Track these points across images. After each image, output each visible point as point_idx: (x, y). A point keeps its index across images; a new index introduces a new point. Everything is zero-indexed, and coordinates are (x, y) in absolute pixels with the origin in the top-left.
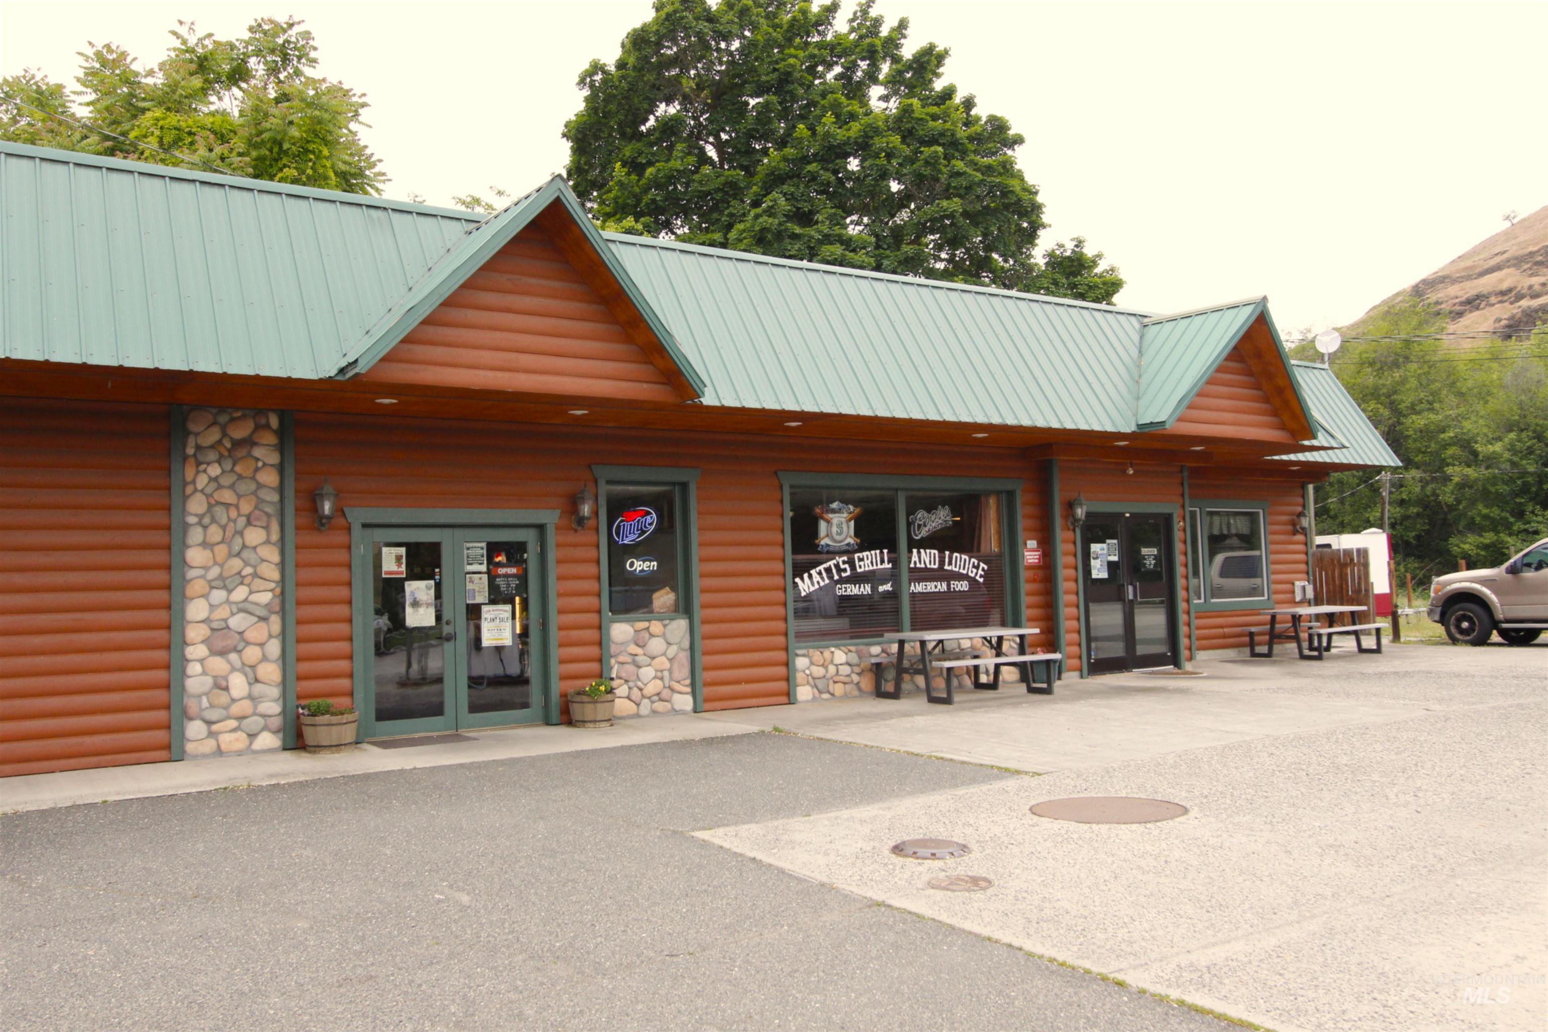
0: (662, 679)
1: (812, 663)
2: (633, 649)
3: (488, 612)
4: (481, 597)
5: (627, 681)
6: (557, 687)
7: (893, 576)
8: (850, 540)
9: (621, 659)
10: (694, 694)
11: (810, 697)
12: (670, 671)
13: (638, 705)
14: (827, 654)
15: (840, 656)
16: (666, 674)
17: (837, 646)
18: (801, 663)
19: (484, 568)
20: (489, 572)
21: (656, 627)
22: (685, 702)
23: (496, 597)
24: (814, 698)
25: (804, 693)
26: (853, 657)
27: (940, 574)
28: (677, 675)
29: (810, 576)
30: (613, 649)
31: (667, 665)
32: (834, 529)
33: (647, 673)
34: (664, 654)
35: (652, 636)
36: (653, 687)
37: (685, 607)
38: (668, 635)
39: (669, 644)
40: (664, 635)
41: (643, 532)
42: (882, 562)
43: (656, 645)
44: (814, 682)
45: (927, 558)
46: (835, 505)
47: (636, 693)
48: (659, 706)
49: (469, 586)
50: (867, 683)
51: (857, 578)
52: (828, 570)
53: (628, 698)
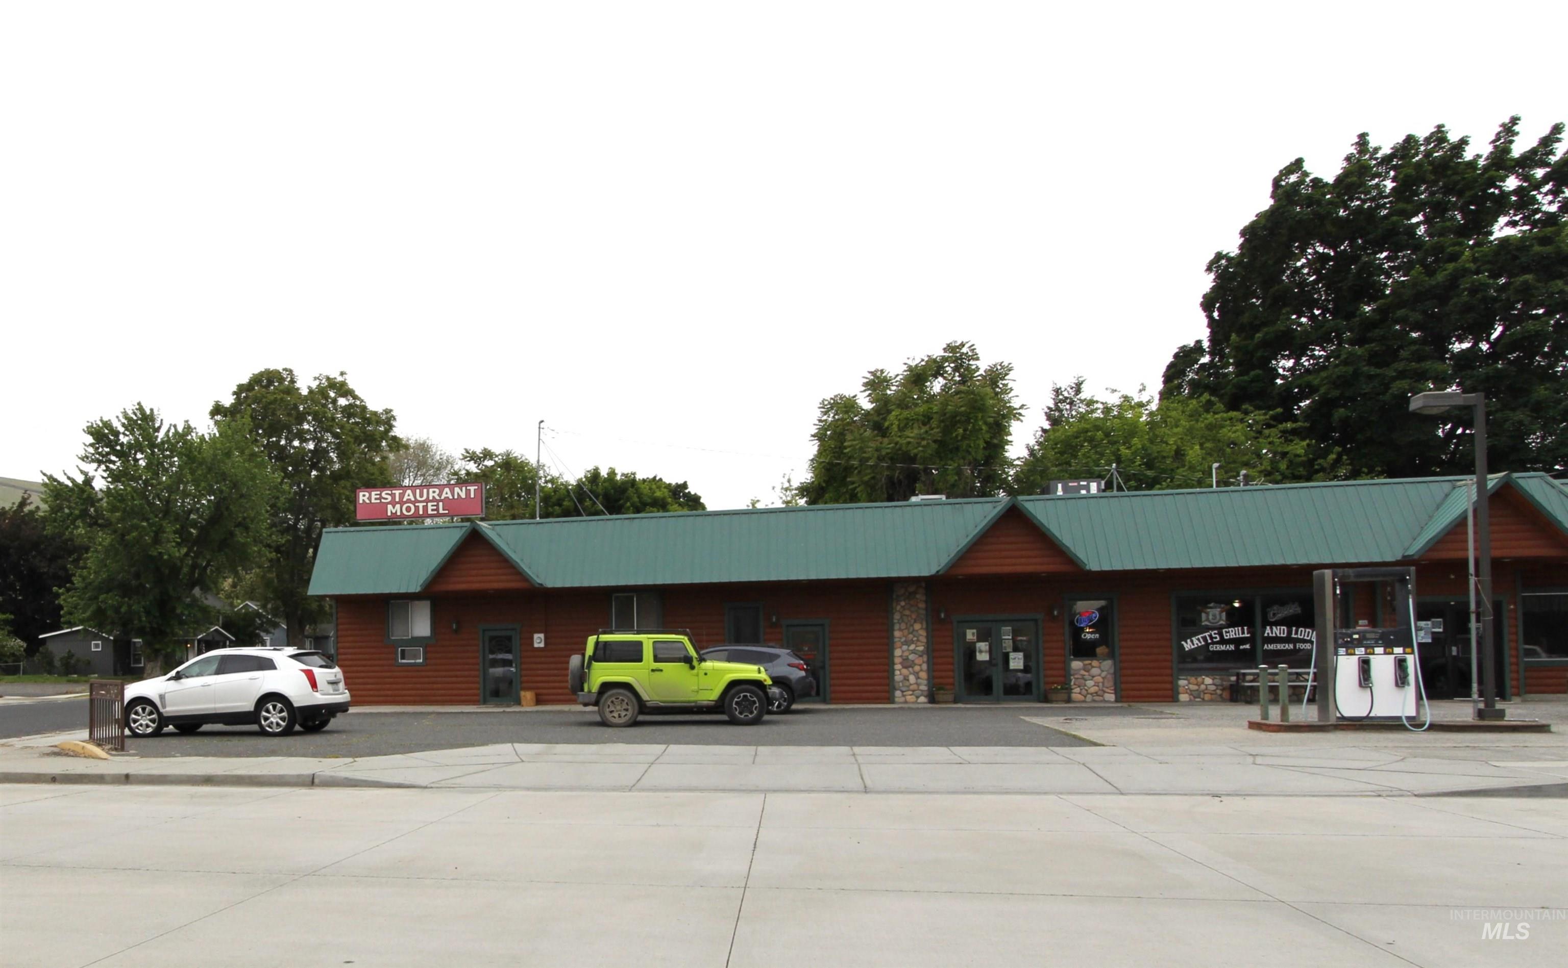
0: (1098, 686)
1: (1189, 683)
2: (1083, 672)
3: (1012, 655)
4: (1009, 649)
5: (1079, 686)
6: (1042, 687)
7: (1251, 640)
8: (1224, 623)
9: (1076, 676)
10: (1116, 693)
11: (1188, 699)
12: (1103, 683)
13: (1085, 697)
14: (1199, 679)
15: (1208, 681)
16: (1101, 684)
17: (1207, 676)
18: (1182, 683)
19: (1010, 637)
20: (1013, 639)
21: (1095, 663)
22: (1111, 697)
23: (1016, 649)
24: (1190, 700)
25: (1184, 697)
26: (1218, 681)
27: (1288, 639)
28: (1106, 684)
29: (1192, 641)
30: (1072, 672)
31: (1101, 680)
32: (1211, 617)
33: (1090, 683)
34: (1100, 675)
35: (1093, 667)
36: (1093, 690)
37: (1111, 655)
38: (1102, 667)
39: (1103, 671)
40: (1100, 667)
41: (1091, 621)
42: (1243, 633)
43: (1095, 671)
44: (1191, 692)
45: (1279, 631)
46: (1212, 605)
47: (1084, 692)
48: (1097, 698)
49: (1004, 645)
50: (1226, 695)
51: (1223, 641)
52: (1205, 639)
53: (1080, 693)
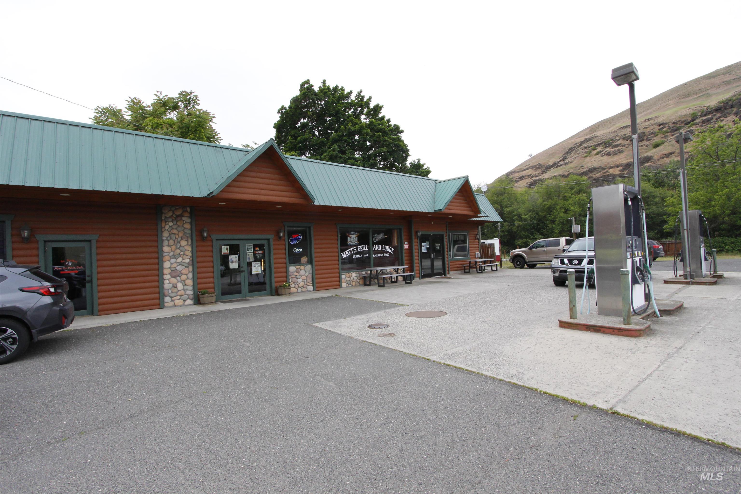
0: (304, 282)
1: (346, 277)
2: (296, 274)
3: (254, 264)
4: (251, 260)
5: (294, 283)
6: (274, 285)
7: (368, 252)
8: (356, 242)
9: (292, 276)
10: (313, 286)
11: (346, 286)
12: (306, 280)
13: (297, 289)
14: (350, 274)
15: (354, 275)
16: (305, 280)
17: (353, 272)
18: (343, 277)
19: (252, 251)
20: (253, 253)
21: (302, 267)
22: (311, 288)
23: (256, 260)
24: (347, 287)
25: (344, 285)
26: (358, 275)
27: (381, 252)
28: (308, 281)
29: (345, 253)
30: (290, 274)
31: (305, 278)
32: (352, 239)
33: (300, 280)
34: (305, 275)
35: (301, 270)
36: (301, 284)
37: (310, 262)
38: (306, 270)
39: (306, 272)
40: (304, 270)
41: (298, 241)
42: (365, 248)
43: (302, 272)
44: (347, 282)
45: (377, 247)
46: (352, 233)
47: (297, 286)
48: (303, 290)
49: (248, 257)
50: (361, 282)
51: (358, 253)
52: (351, 251)
53: (295, 287)
